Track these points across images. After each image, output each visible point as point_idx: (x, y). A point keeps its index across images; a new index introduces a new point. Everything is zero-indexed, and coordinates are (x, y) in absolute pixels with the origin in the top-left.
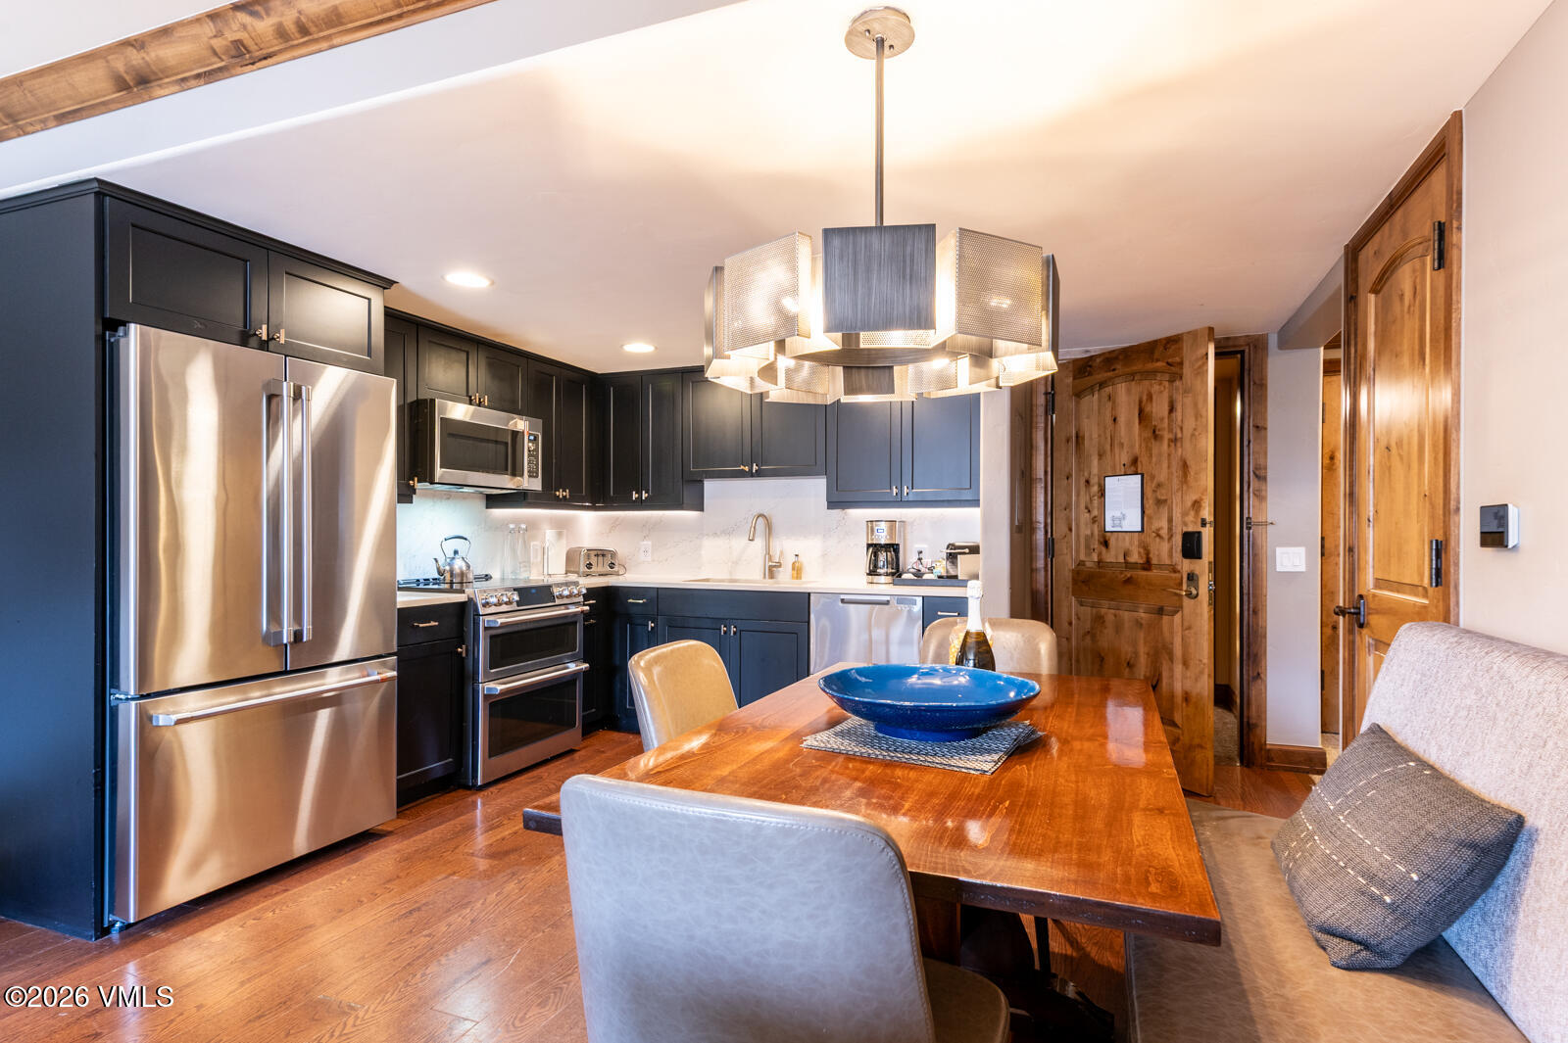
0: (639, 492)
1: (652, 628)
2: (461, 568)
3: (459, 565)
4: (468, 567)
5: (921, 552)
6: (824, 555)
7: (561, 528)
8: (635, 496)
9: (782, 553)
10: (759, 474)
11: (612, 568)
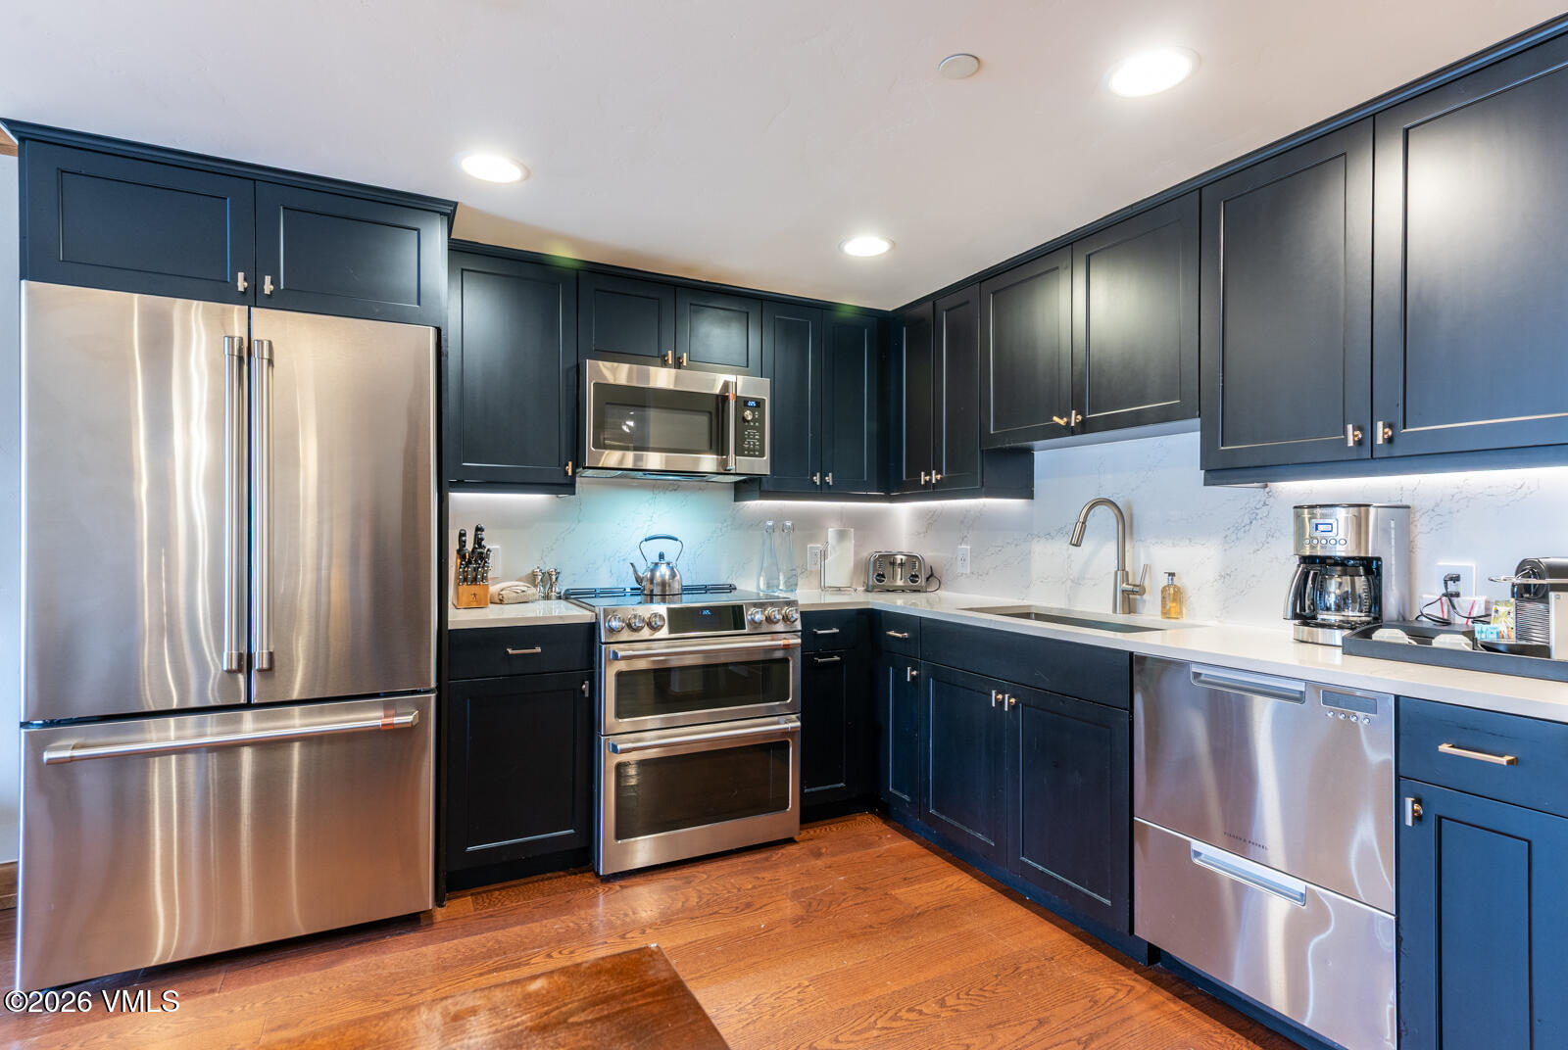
0: (929, 473)
1: (912, 677)
2: (662, 576)
3: (663, 571)
4: (673, 575)
5: (1456, 579)
6: (1225, 576)
7: (863, 526)
8: (924, 478)
9: (1146, 568)
10: (1084, 427)
11: (913, 581)
